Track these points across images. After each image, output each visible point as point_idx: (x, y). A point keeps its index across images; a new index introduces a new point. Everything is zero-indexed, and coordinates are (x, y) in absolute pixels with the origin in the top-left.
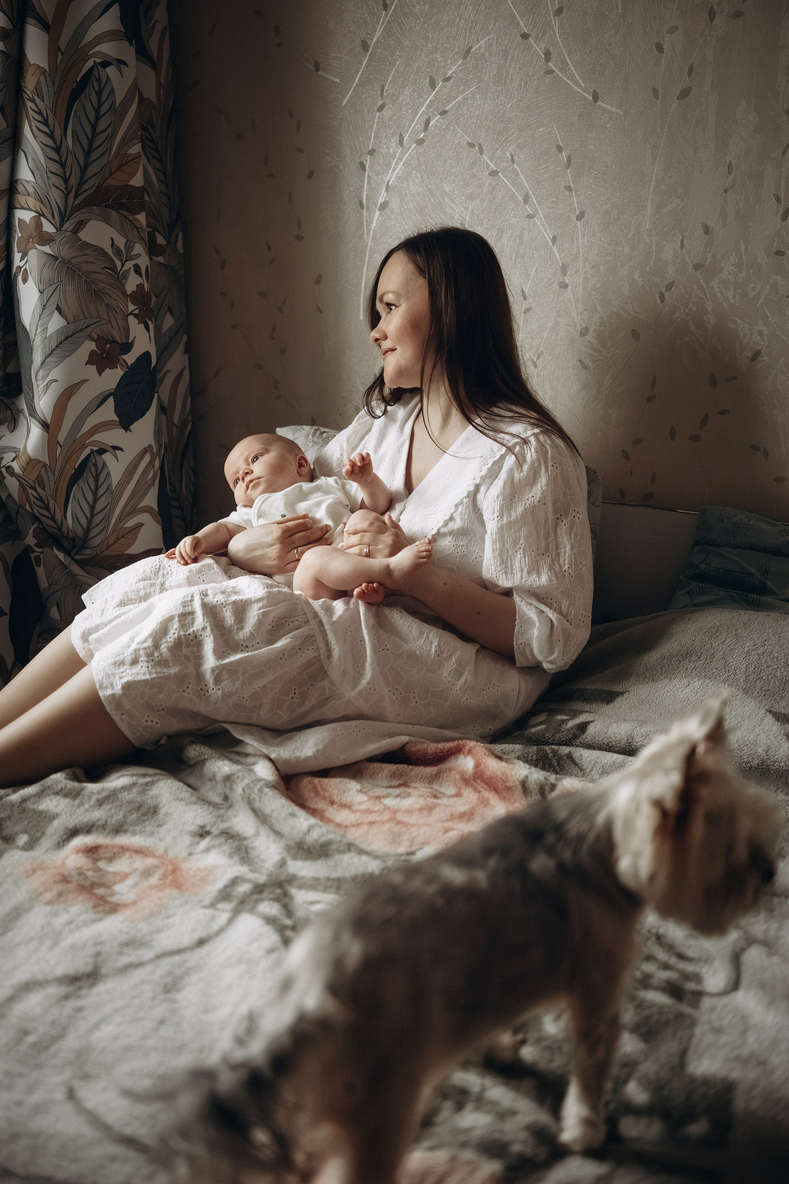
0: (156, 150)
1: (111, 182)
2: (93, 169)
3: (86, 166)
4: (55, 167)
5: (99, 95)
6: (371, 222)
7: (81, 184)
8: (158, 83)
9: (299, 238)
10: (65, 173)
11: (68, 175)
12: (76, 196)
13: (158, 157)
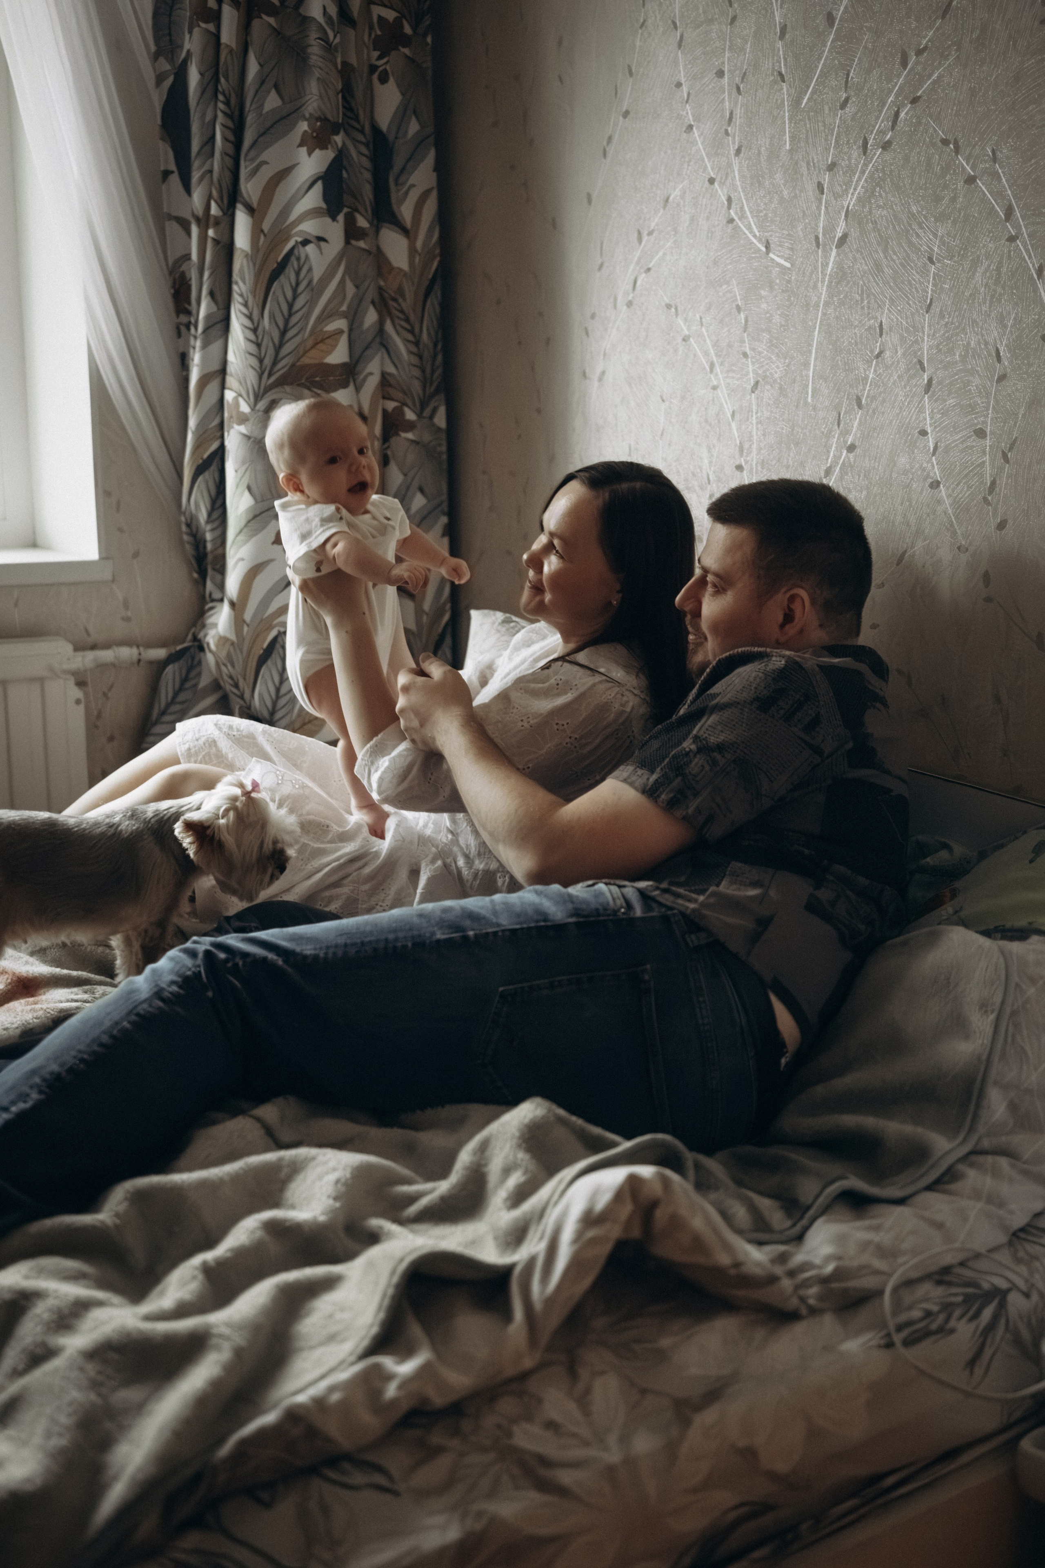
1: (306, 360)
2: (286, 349)
3: (281, 344)
4: (253, 348)
5: (298, 274)
6: (591, 393)
7: (275, 363)
8: (412, 251)
9: (539, 411)
10: (260, 353)
11: (263, 354)
12: (270, 375)
13: (409, 327)
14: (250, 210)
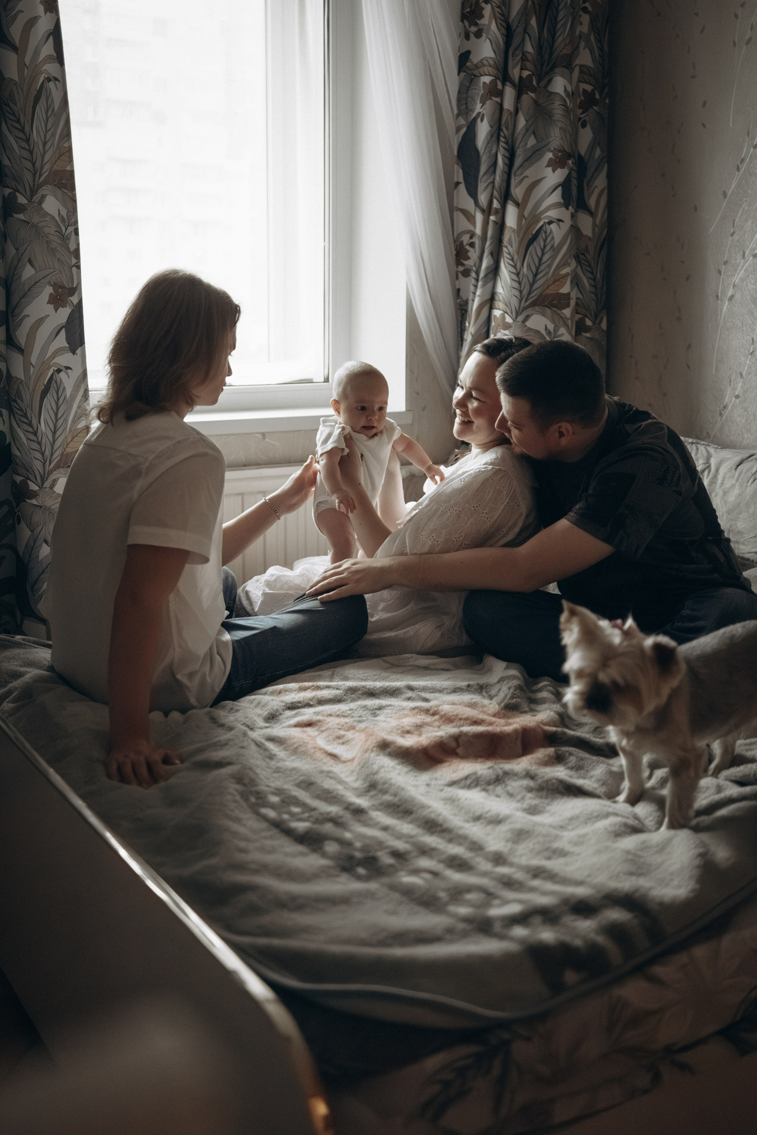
0: (590, 266)
1: (548, 291)
2: (537, 285)
3: (534, 282)
4: (516, 285)
5: (545, 241)
6: (723, 309)
7: (529, 294)
8: (594, 225)
9: (679, 319)
10: (521, 288)
11: (522, 289)
12: (526, 301)
13: (591, 271)
14: (517, 204)
